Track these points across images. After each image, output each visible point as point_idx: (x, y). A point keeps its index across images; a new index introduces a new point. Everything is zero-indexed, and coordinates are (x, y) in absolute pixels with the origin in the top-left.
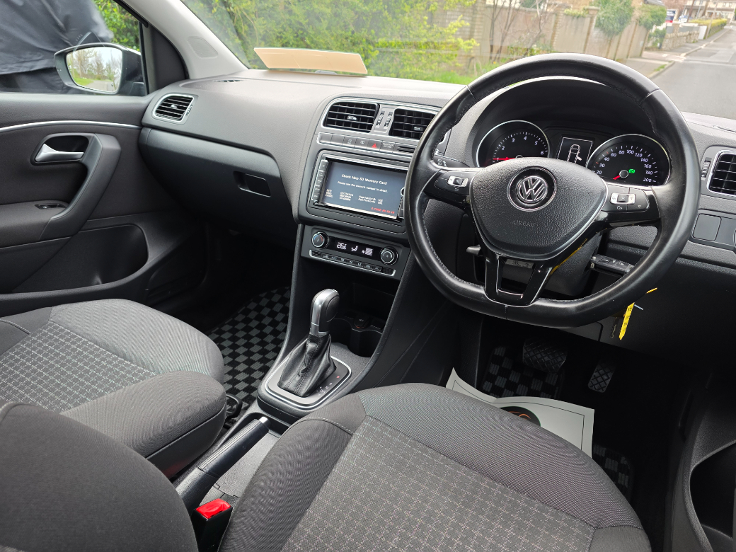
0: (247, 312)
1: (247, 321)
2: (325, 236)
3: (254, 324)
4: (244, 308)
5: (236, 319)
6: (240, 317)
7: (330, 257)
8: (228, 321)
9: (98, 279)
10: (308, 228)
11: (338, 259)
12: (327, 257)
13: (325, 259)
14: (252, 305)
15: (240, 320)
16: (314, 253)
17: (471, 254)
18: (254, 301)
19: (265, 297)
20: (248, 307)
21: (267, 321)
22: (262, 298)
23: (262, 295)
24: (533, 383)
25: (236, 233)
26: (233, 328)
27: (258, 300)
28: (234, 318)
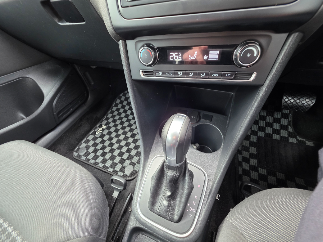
0: (117, 105)
1: (118, 110)
2: (152, 48)
3: (121, 110)
4: (115, 103)
5: (113, 110)
7: (163, 73)
8: (110, 112)
11: (174, 73)
12: (160, 74)
13: (159, 77)
14: (118, 101)
15: (115, 110)
16: (146, 73)
18: (118, 99)
19: (123, 95)
20: (116, 102)
21: (123, 115)
22: (121, 97)
23: (121, 95)
24: (275, 114)
25: (94, 67)
26: (113, 115)
27: (120, 98)
28: (111, 109)
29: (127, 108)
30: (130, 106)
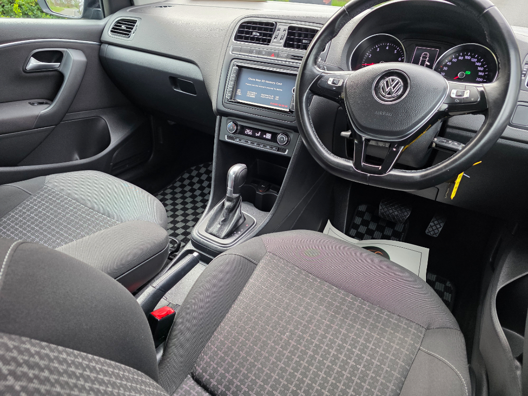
0: (182, 180)
1: (183, 186)
2: (236, 125)
3: (188, 188)
4: (180, 177)
5: (175, 185)
6: (178, 184)
7: (240, 140)
8: (169, 187)
9: (77, 156)
10: (224, 119)
11: (246, 142)
12: (238, 140)
13: (236, 142)
14: (186, 176)
15: (178, 186)
16: (229, 137)
17: (344, 137)
18: (187, 173)
19: (195, 169)
20: (183, 176)
21: (197, 186)
22: (192, 170)
23: (193, 168)
24: (386, 230)
25: (173, 123)
26: (173, 191)
27: (190, 172)
28: (173, 184)
29: (204, 177)
30: (208, 175)
